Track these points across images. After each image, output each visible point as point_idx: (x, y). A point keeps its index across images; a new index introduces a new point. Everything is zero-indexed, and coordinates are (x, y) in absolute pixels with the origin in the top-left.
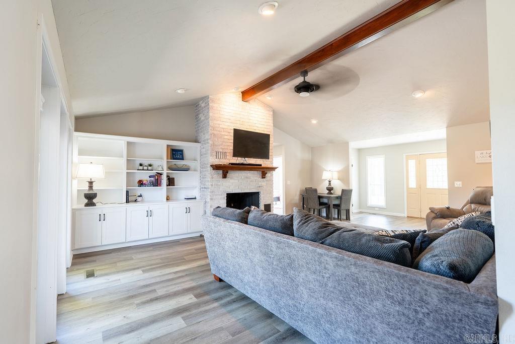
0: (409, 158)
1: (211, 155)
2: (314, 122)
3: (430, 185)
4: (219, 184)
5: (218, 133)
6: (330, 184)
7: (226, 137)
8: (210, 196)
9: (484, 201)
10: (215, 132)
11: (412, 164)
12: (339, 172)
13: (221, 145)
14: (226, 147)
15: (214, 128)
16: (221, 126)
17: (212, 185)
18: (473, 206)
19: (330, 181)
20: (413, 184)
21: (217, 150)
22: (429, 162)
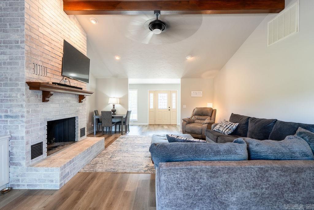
0: (150, 92)
1: (27, 67)
2: (117, 58)
3: (159, 107)
4: (39, 109)
5: (37, 37)
6: (114, 107)
7: (46, 47)
8: (26, 128)
9: (201, 114)
10: (33, 36)
11: (152, 95)
12: (120, 99)
13: (41, 56)
14: (46, 61)
15: (31, 28)
16: (41, 30)
17: (28, 112)
18: (196, 117)
19: (114, 105)
20: (152, 107)
21: (35, 62)
22: (160, 95)
